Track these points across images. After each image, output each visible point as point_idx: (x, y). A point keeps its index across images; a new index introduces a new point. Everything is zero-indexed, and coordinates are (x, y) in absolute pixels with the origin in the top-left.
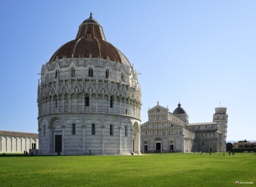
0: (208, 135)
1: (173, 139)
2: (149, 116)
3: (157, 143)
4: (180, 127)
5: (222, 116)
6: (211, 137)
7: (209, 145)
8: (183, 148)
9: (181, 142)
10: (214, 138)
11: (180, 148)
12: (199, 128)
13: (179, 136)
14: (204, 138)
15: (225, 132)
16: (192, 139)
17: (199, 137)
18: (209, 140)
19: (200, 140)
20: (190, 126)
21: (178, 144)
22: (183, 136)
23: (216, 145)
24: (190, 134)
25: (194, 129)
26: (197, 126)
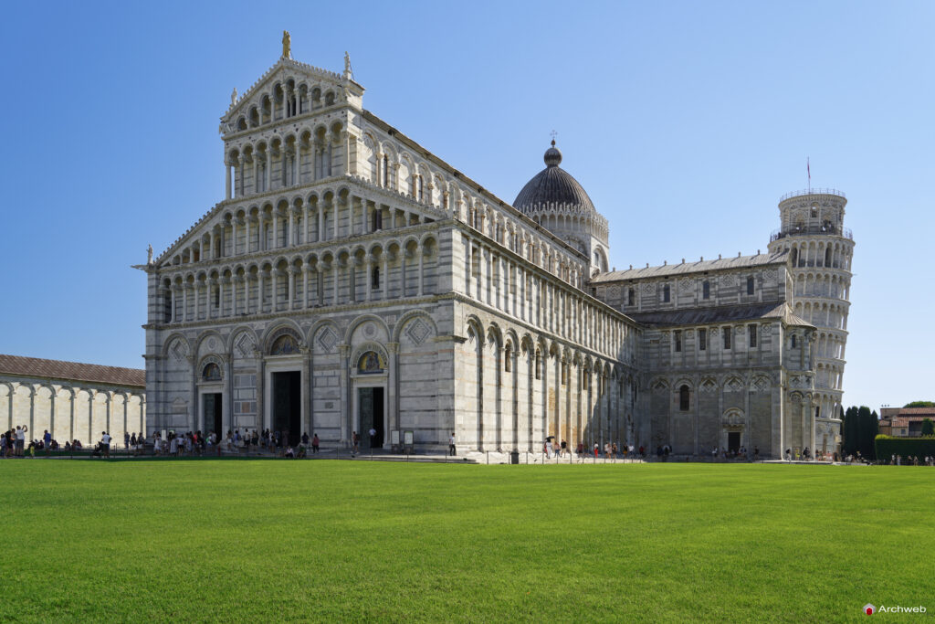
0: (716, 339)
1: (380, 335)
2: (234, 153)
3: (277, 375)
4: (427, 230)
5: (821, 244)
6: (736, 353)
7: (721, 406)
8: (445, 413)
9: (434, 363)
10: (756, 356)
11: (426, 413)
12: (662, 298)
13: (422, 311)
14: (693, 356)
15: (836, 337)
16: (592, 356)
17: (657, 355)
18: (721, 370)
19: (663, 377)
20: (610, 282)
21: (416, 381)
22: (446, 310)
23: (770, 407)
24: (569, 318)
25: (631, 303)
26: (654, 284)
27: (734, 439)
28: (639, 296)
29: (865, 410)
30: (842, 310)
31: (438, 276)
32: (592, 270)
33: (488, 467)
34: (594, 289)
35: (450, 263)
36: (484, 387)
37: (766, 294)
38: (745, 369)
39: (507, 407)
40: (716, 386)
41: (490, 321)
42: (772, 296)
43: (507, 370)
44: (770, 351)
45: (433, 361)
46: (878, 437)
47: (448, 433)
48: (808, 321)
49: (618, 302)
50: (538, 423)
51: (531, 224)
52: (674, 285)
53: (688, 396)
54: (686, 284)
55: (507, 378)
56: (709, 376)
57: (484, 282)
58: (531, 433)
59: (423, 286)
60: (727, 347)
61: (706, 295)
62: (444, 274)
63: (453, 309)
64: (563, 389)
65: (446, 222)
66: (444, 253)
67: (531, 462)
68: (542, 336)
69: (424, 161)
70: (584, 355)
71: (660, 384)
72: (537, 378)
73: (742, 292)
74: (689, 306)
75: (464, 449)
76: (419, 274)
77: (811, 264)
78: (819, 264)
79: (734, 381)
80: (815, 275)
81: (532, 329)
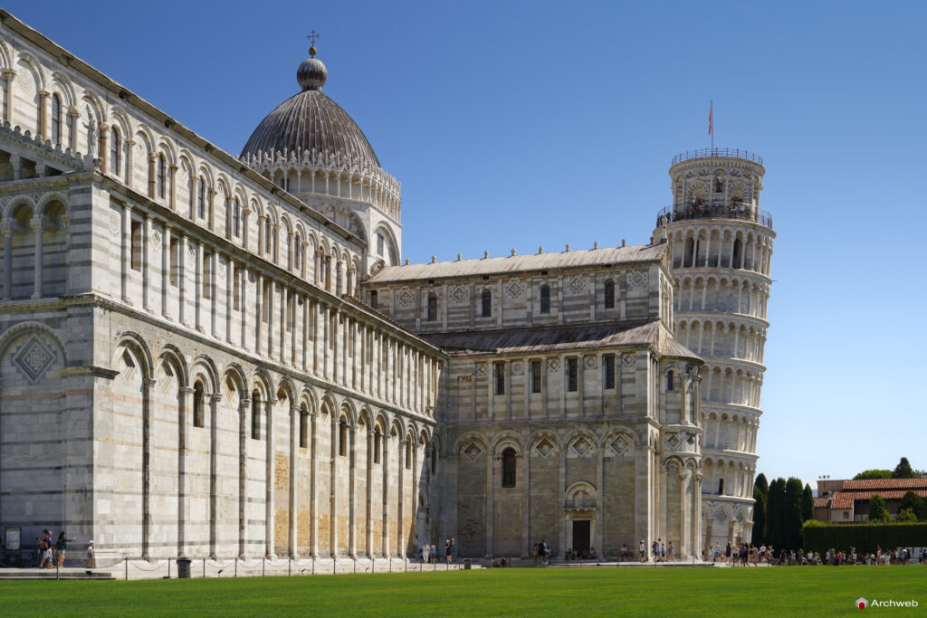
0: (556, 376)
4: (51, 189)
5: (727, 232)
6: (584, 399)
7: (562, 480)
8: (78, 496)
9: (60, 413)
10: (614, 402)
11: (47, 496)
12: (479, 310)
13: (41, 325)
14: (522, 402)
15: (748, 374)
16: (355, 401)
17: (468, 400)
18: (561, 423)
19: (477, 434)
20: (399, 282)
21: (29, 443)
22: (80, 323)
23: (632, 481)
24: (315, 339)
25: (432, 316)
26: (467, 288)
27: (581, 530)
28: (443, 305)
29: (795, 484)
30: (754, 334)
31: (68, 266)
32: (371, 262)
33: (126, 583)
34: (374, 293)
35: (88, 246)
36: (151, 452)
37: (631, 308)
38: (597, 423)
39: (197, 486)
40: (556, 449)
41: (164, 343)
42: (640, 311)
43: (197, 423)
44: (634, 396)
45: (56, 408)
46: (807, 524)
47: (82, 530)
48: (695, 351)
49: (412, 315)
50: (255, 511)
51: (262, 184)
52: (497, 290)
53: (513, 465)
54: (516, 289)
55: (197, 438)
56: (545, 434)
57: (155, 279)
58: (242, 528)
59: (43, 283)
60: (572, 387)
61: (545, 307)
62: (76, 264)
63: (92, 323)
64: (302, 456)
65: (82, 175)
66: (78, 228)
67: (211, 574)
68: (262, 369)
69: (64, 70)
70: (340, 399)
71: (473, 446)
72: (255, 436)
73: (596, 304)
74: (519, 324)
75: (112, 556)
76: (36, 261)
77: (713, 263)
78: (725, 263)
79: (581, 440)
80: (718, 280)
81: (244, 357)
